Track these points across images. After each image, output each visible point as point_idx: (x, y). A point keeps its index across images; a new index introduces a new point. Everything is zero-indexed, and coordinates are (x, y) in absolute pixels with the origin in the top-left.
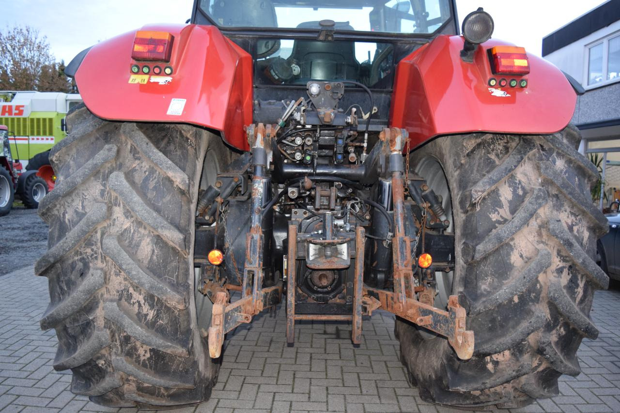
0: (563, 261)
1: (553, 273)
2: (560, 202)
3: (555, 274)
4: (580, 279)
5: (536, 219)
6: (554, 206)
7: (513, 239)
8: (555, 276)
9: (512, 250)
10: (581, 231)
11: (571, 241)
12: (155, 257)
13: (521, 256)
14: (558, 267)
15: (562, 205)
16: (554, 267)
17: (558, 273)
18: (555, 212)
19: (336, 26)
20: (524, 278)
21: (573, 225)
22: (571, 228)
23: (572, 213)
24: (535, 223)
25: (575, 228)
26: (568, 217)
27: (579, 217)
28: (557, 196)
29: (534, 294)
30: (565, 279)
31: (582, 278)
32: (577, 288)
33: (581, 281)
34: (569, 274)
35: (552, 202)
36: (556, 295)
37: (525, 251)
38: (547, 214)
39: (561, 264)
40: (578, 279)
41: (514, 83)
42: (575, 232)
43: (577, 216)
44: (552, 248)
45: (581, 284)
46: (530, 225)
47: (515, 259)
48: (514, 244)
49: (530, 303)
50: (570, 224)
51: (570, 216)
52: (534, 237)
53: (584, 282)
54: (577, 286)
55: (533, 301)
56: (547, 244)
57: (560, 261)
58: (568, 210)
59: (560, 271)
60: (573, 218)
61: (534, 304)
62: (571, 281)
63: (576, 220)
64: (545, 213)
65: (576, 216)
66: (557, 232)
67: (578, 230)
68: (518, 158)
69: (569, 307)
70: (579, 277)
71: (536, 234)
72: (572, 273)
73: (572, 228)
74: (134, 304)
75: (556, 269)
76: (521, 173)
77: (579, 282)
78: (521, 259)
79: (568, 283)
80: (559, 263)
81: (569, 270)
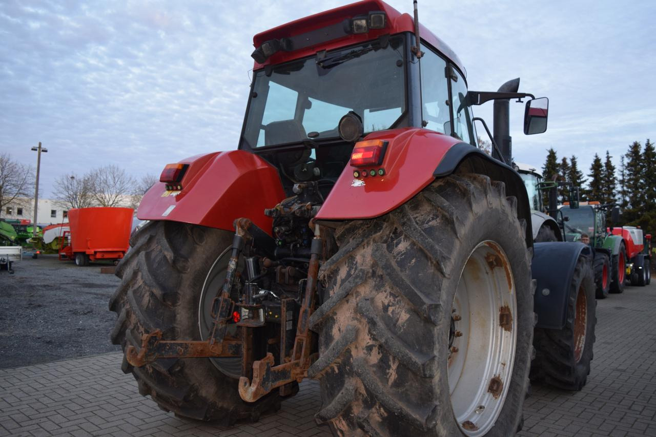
0: (373, 340)
1: (363, 349)
2: (383, 282)
3: (365, 351)
4: (392, 361)
5: (356, 297)
6: (375, 285)
7: (335, 314)
8: (364, 353)
9: (334, 323)
10: (397, 312)
11: (375, 320)
12: (150, 305)
13: (339, 330)
14: (368, 345)
15: (383, 286)
16: (364, 344)
17: (367, 350)
18: (374, 292)
19: (320, 135)
20: (334, 349)
21: (389, 305)
22: (386, 308)
23: (391, 294)
24: (354, 301)
25: (391, 309)
26: (386, 297)
27: (398, 298)
28: (381, 277)
29: (348, 368)
30: (375, 357)
31: (394, 359)
32: (389, 369)
33: (394, 363)
34: (379, 353)
35: (375, 282)
36: (360, 370)
37: (343, 326)
38: (367, 293)
39: (371, 342)
40: (389, 360)
41: (373, 173)
42: (390, 313)
43: (397, 297)
44: (365, 326)
45: (394, 366)
46: (349, 303)
47: (335, 331)
48: (337, 318)
49: (346, 376)
50: (386, 304)
51: (388, 297)
52: (351, 313)
53: (396, 364)
54: (389, 367)
55: (348, 374)
56: (360, 322)
57: (370, 339)
58: (389, 290)
59: (369, 348)
60: (392, 299)
61: (348, 377)
62: (381, 360)
63: (395, 300)
64: (365, 292)
65: (395, 296)
66: (364, 310)
67: (393, 311)
68: (359, 241)
69: (373, 386)
70: (391, 358)
71: (353, 310)
72: (382, 352)
73: (388, 308)
74: (140, 333)
75: (366, 347)
76: (361, 255)
77: (391, 363)
78: (339, 332)
79: (379, 362)
80: (369, 341)
81: (379, 349)
